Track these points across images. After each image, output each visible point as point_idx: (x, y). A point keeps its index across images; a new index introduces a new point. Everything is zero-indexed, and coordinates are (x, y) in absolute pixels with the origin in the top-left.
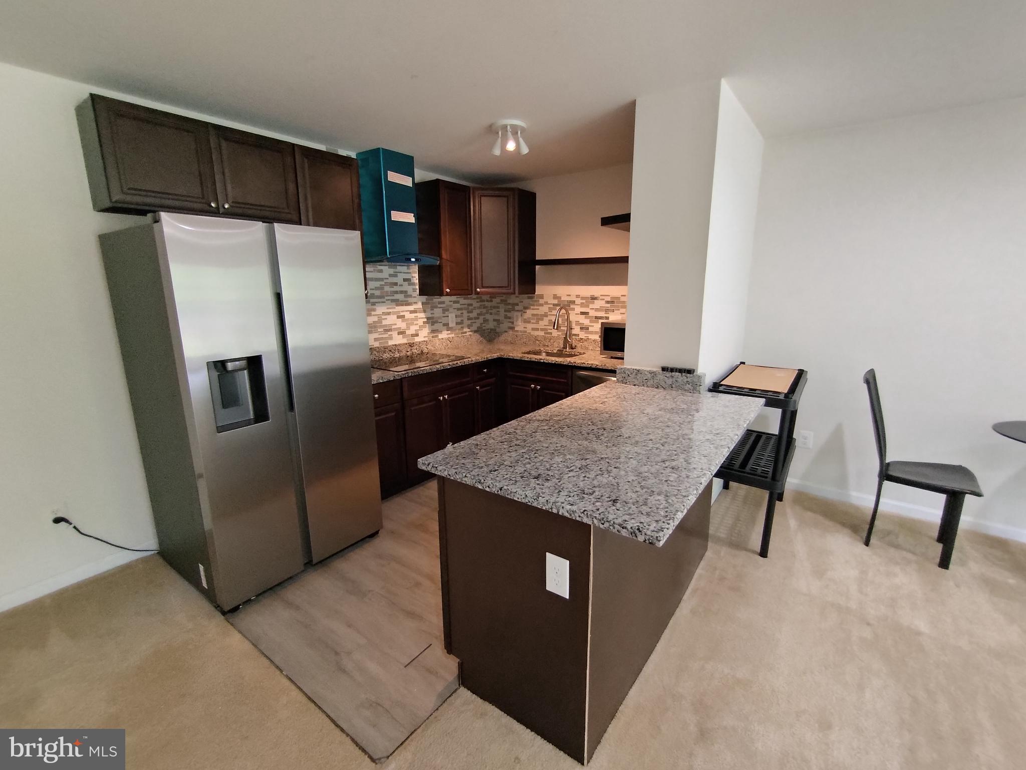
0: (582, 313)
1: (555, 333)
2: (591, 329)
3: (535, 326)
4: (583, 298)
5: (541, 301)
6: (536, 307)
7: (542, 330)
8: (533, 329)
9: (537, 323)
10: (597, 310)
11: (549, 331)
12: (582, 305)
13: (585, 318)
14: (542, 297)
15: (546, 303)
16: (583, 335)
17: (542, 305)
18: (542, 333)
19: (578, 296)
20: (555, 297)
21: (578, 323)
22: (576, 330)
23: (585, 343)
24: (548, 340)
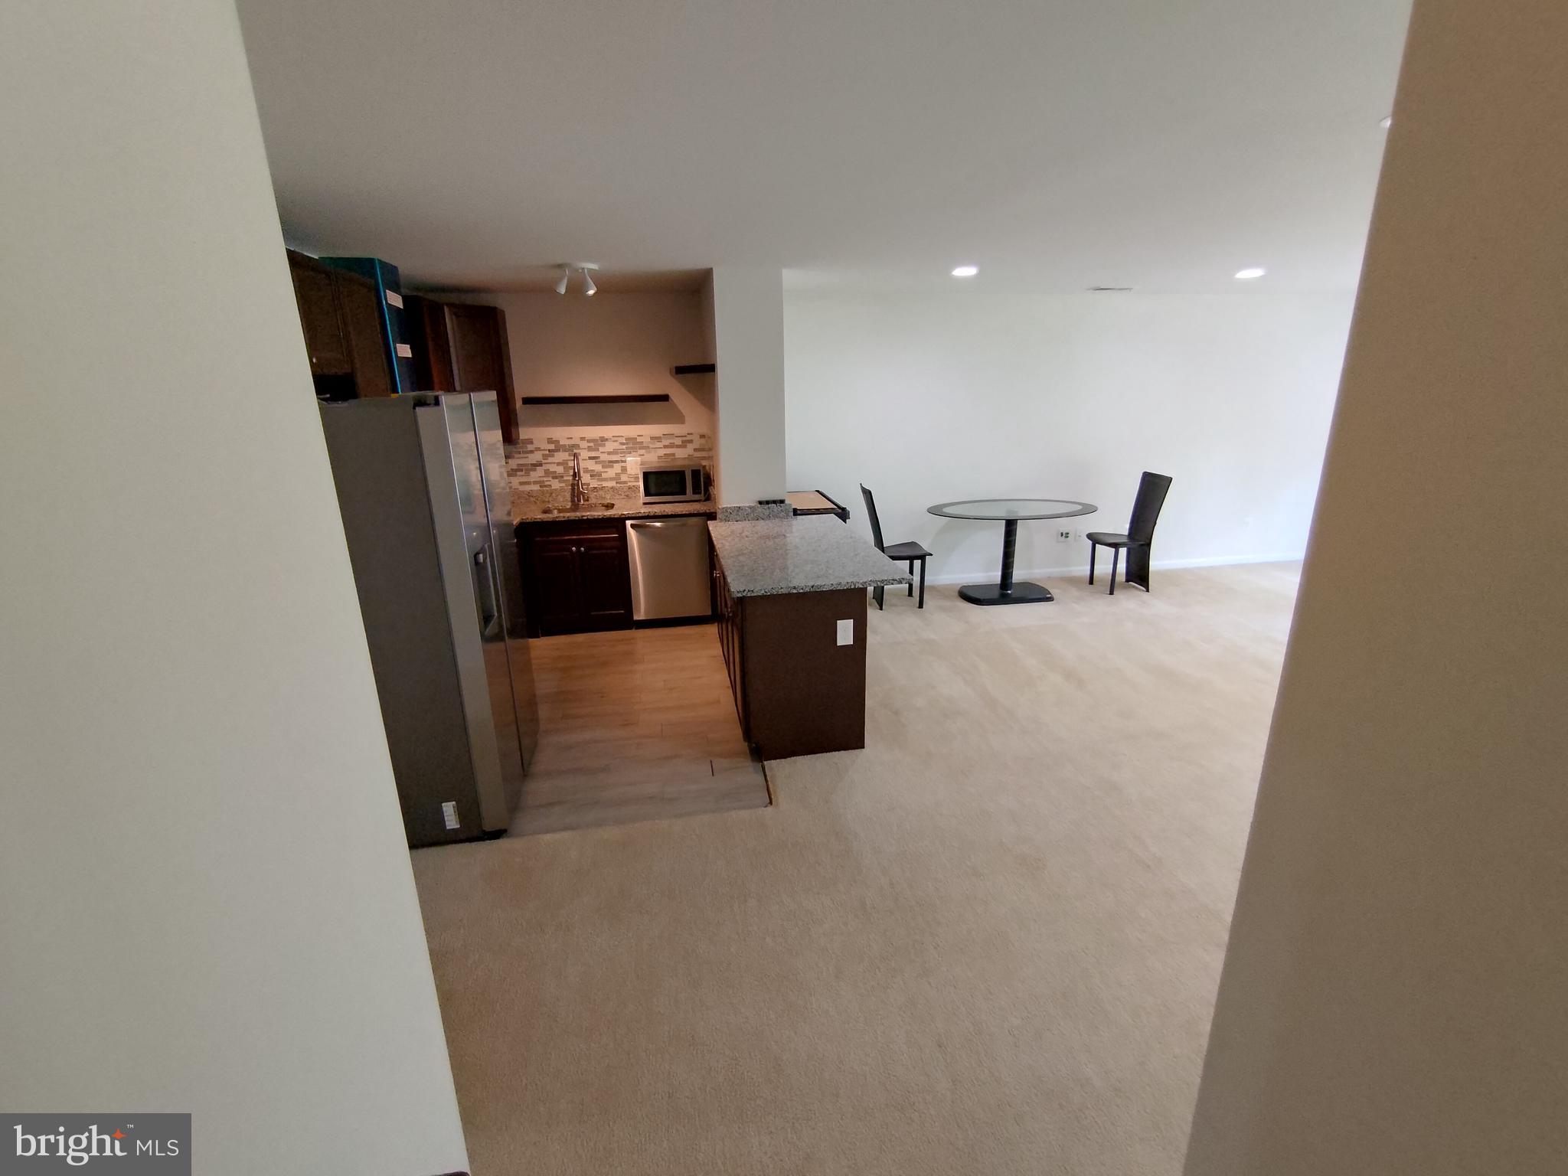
0: (590, 458)
1: (556, 484)
2: (604, 475)
3: (524, 479)
4: (589, 441)
5: (530, 447)
6: (522, 455)
7: (535, 483)
8: (522, 483)
9: (527, 474)
10: (609, 453)
11: (547, 483)
12: (590, 449)
13: (596, 463)
14: (531, 442)
15: (538, 449)
16: (594, 484)
17: (532, 452)
18: (536, 487)
19: (583, 439)
20: (550, 441)
21: (586, 471)
22: (585, 478)
23: (601, 493)
24: (548, 495)
